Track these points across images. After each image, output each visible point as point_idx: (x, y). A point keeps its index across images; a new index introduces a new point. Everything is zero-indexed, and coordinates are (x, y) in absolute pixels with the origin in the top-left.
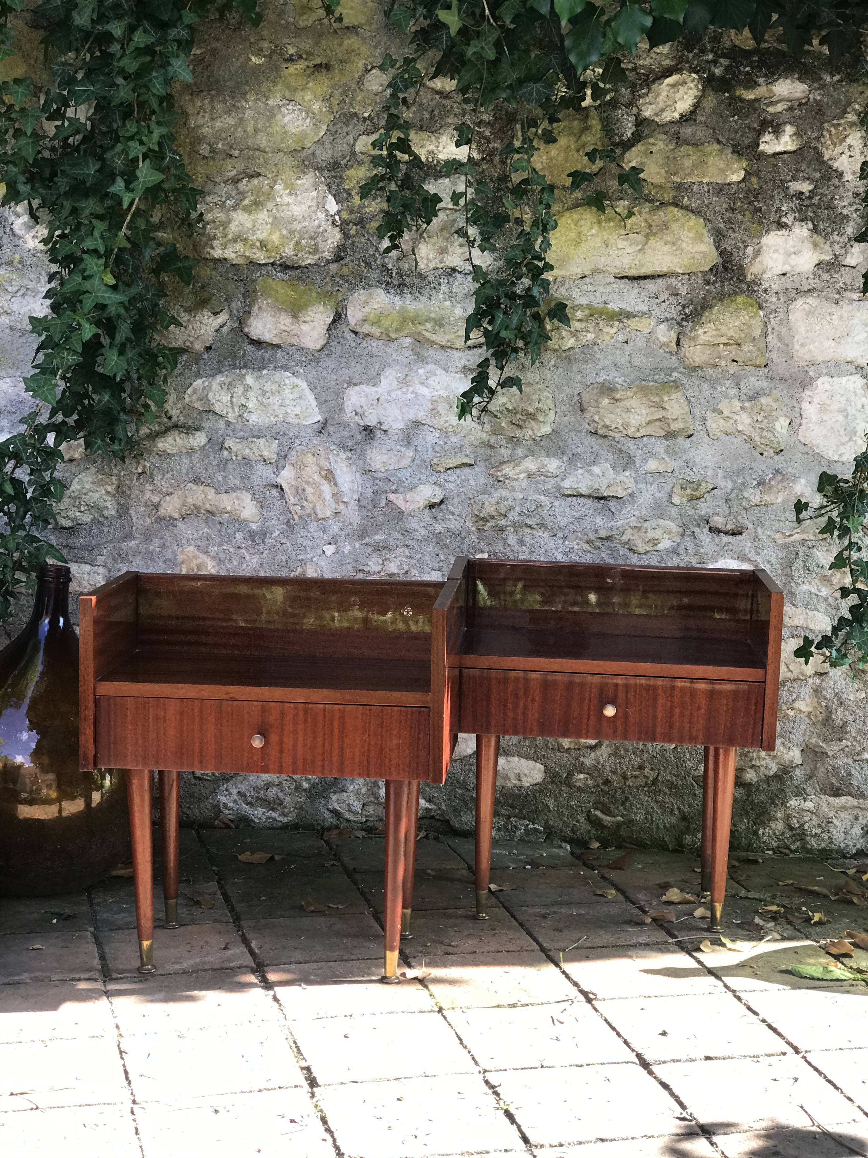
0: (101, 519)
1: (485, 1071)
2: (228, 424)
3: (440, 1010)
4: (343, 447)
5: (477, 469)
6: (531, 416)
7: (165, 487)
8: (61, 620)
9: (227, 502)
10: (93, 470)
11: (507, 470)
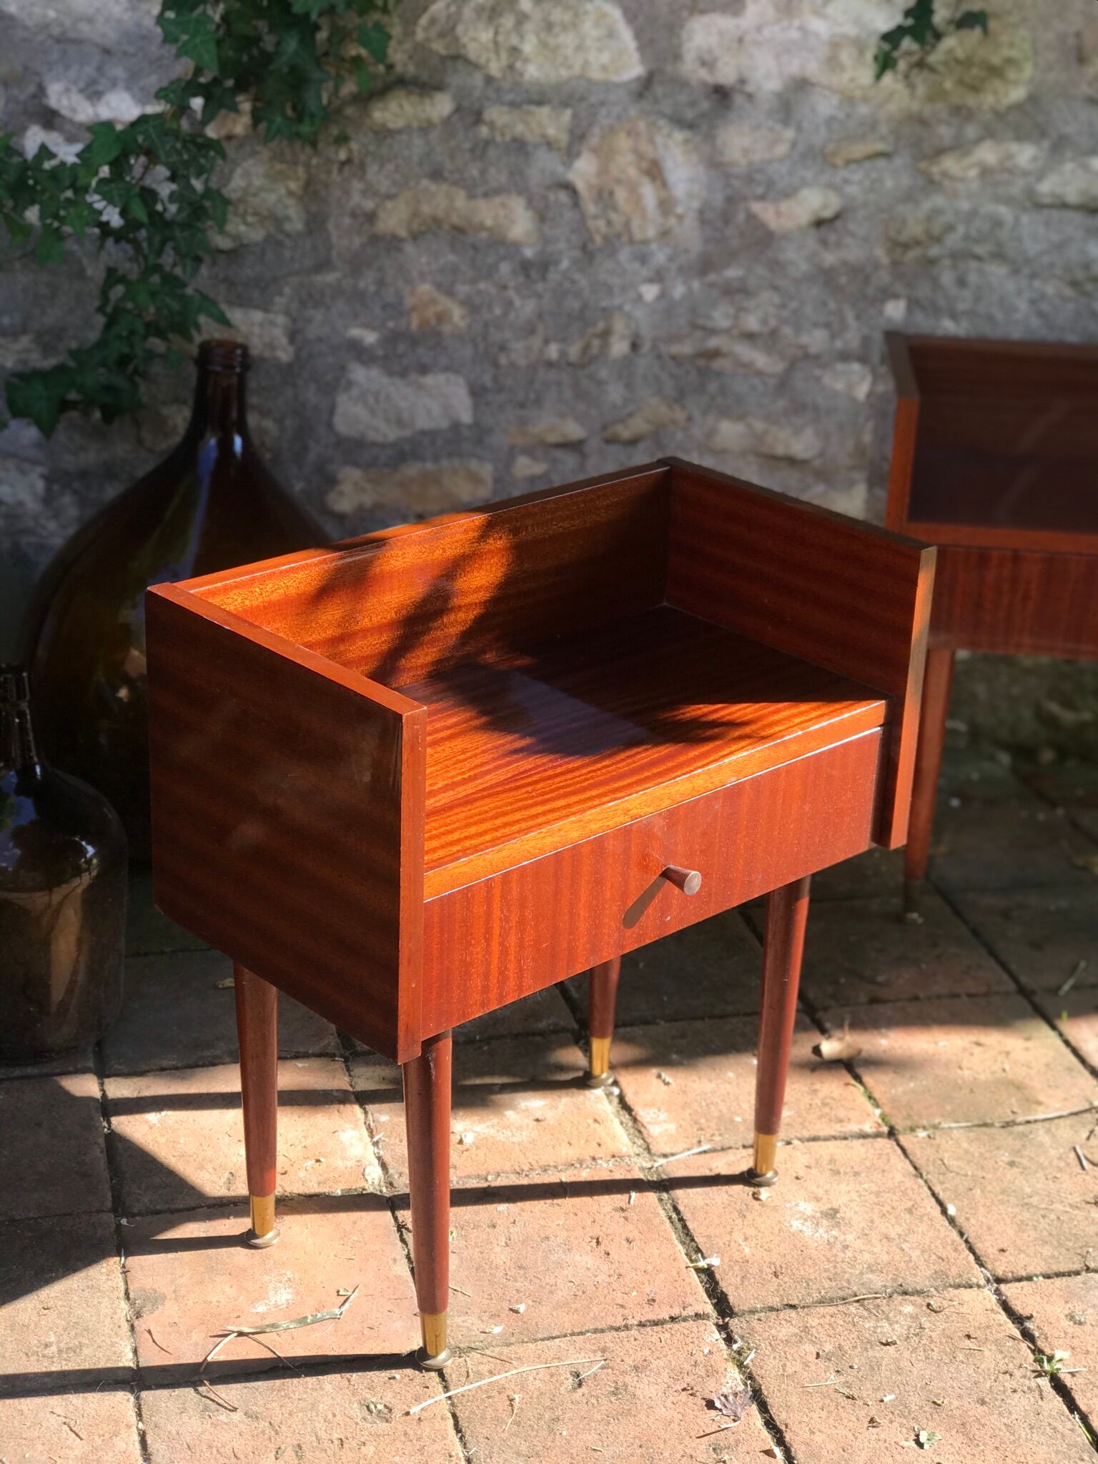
0: (280, 237)
1: (999, 1281)
2: (489, 80)
3: (892, 1134)
4: (679, 122)
5: (898, 161)
6: (996, 72)
7: (384, 185)
8: (238, 442)
9: (486, 213)
10: (266, 153)
11: (950, 164)
